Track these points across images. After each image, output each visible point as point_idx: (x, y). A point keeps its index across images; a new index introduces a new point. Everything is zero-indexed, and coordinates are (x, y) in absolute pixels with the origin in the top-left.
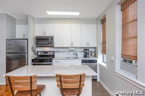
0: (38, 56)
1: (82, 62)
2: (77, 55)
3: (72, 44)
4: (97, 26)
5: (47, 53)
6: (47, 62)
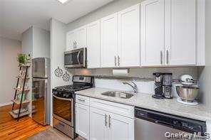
0: (74, 82)
1: (136, 116)
5: (83, 79)
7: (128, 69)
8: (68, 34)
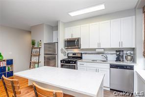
0: (68, 57)
1: (111, 67)
2: (106, 58)
3: (99, 44)
4: (135, 18)
5: (75, 54)
6: (72, 63)
7: (104, 49)
8: (66, 29)
